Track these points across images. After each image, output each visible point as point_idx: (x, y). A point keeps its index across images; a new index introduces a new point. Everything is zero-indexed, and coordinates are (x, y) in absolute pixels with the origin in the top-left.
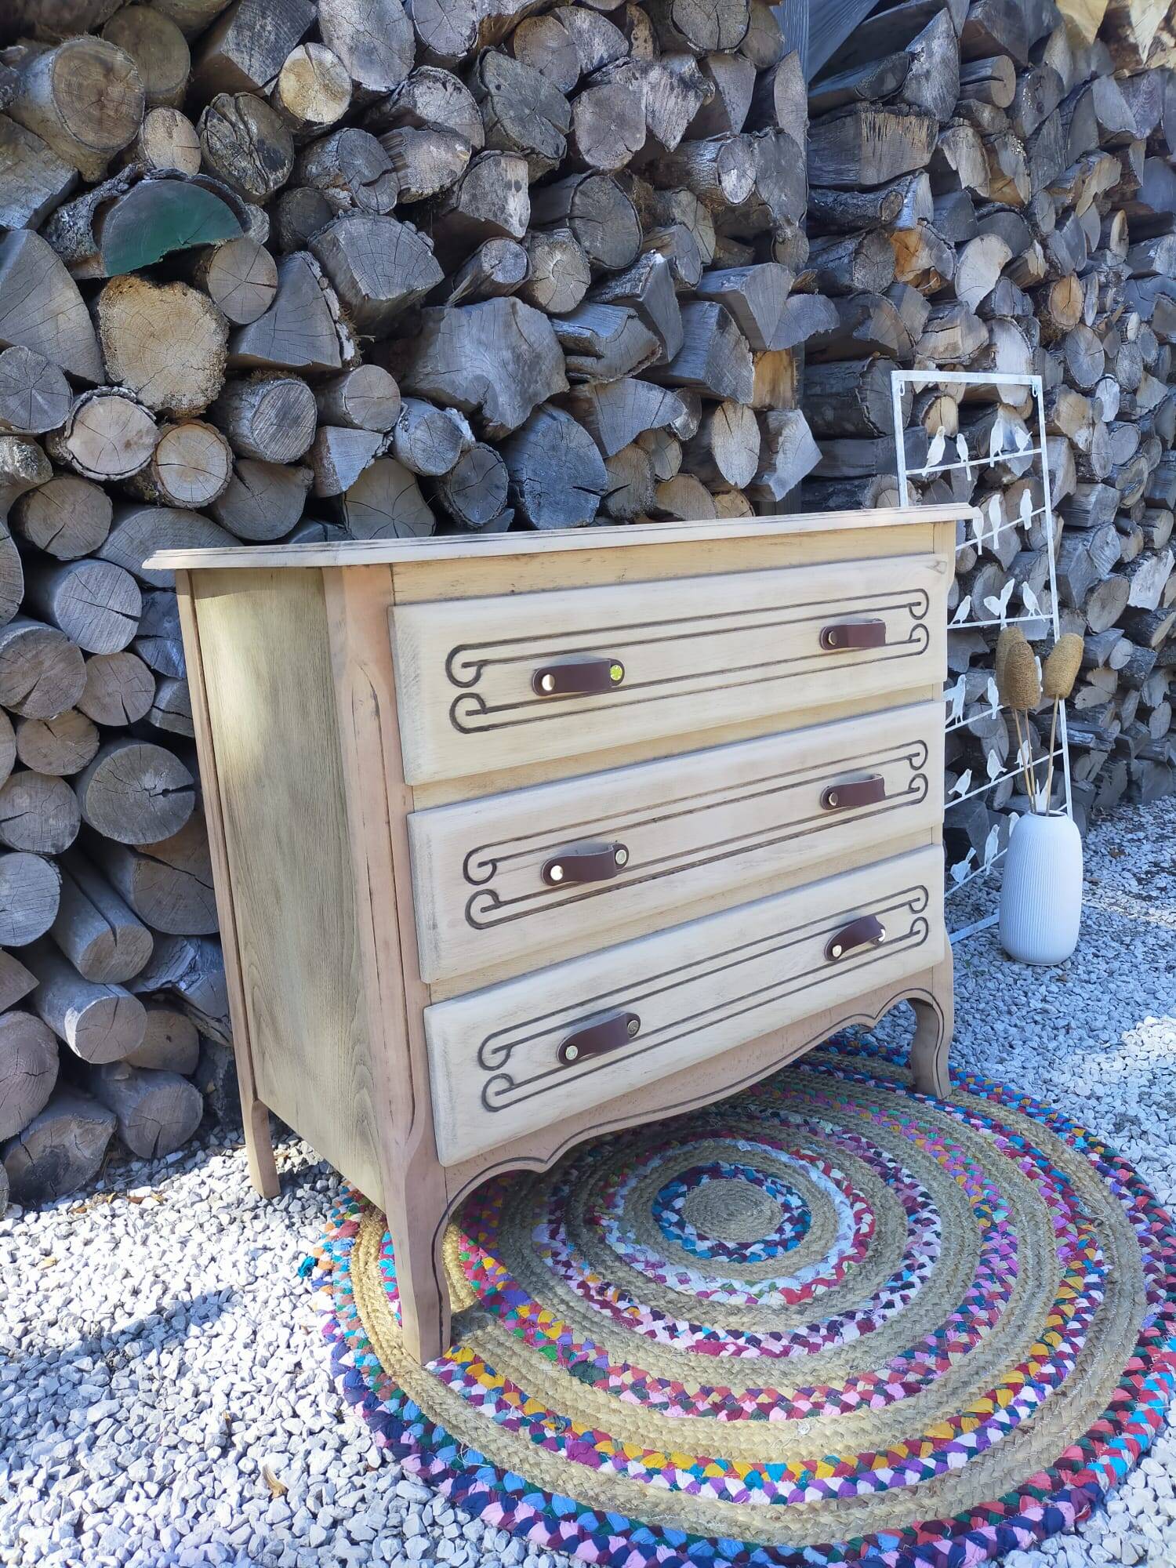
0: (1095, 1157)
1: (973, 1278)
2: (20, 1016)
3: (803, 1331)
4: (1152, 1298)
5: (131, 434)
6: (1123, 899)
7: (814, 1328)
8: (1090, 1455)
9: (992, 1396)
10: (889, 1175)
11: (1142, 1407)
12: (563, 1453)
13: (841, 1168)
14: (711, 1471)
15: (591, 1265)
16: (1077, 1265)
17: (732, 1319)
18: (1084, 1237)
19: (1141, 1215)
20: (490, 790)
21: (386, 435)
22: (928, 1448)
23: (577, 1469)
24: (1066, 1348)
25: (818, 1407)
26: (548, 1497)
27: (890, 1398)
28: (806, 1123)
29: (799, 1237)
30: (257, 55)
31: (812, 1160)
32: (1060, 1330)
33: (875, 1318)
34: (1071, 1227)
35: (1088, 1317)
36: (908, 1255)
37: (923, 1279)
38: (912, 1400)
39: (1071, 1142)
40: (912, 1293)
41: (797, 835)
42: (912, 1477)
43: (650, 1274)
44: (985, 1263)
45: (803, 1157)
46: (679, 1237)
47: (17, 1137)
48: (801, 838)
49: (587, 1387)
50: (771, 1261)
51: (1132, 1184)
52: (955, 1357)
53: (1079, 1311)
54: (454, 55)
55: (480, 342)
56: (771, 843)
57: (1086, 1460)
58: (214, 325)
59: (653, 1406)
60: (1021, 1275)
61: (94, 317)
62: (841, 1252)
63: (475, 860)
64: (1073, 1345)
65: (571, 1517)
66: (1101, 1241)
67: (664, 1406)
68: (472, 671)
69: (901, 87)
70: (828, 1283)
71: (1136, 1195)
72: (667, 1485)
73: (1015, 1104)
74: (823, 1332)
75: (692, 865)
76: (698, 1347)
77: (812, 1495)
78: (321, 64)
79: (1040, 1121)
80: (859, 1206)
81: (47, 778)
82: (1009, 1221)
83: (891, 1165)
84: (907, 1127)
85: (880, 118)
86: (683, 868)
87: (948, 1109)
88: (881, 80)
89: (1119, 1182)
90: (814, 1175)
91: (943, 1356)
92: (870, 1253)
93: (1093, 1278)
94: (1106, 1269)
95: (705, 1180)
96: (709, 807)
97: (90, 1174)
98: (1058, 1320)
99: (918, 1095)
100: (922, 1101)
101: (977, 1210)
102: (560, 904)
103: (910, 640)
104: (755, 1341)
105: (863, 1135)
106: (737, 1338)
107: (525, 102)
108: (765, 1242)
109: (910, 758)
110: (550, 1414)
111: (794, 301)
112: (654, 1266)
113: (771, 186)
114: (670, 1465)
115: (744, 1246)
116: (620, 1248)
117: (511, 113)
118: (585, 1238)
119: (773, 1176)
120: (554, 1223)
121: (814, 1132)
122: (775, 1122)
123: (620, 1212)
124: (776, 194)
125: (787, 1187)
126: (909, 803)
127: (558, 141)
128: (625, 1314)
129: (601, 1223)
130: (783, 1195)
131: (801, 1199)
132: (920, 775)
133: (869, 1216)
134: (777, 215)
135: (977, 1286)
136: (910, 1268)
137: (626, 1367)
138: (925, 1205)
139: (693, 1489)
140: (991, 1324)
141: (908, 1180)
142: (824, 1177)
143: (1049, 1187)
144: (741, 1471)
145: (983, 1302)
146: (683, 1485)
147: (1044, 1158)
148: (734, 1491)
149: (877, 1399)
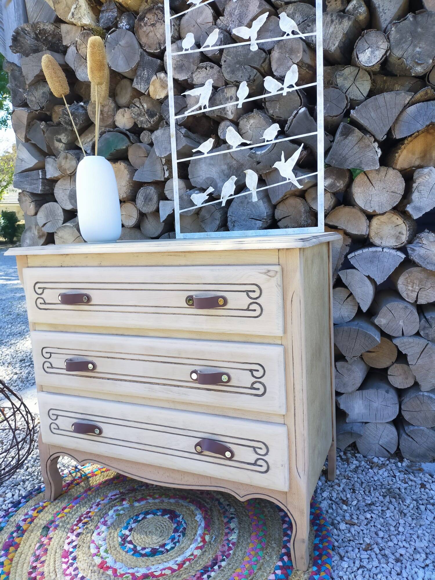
3: (80, 576)
10: (207, 569)
15: (100, 510)
29: (144, 555)
30: (142, 84)
31: (204, 541)
41: (178, 386)
43: (100, 524)
48: (180, 388)
54: (214, 54)
55: (210, 164)
56: (164, 385)
58: (127, 172)
63: (44, 351)
67: (35, 555)
68: (42, 290)
75: (125, 381)
78: (160, 79)
80: (177, 567)
86: (121, 380)
90: (193, 546)
95: (167, 516)
96: (132, 360)
103: (248, 309)
104: (72, 564)
105: (235, 550)
106: (72, 560)
107: (238, 62)
108: (135, 547)
109: (251, 371)
110: (24, 532)
111: (412, 109)
112: (105, 523)
113: (405, 47)
114: (5, 566)
115: (130, 542)
116: (111, 513)
117: (228, 70)
118: (115, 502)
119: (184, 535)
120: (121, 493)
121: (227, 534)
122: (226, 520)
123: (137, 504)
124: (410, 50)
125: (178, 542)
126: (251, 394)
127: (251, 74)
128: (75, 527)
129: (124, 503)
130: (172, 541)
131: (172, 548)
132: (260, 382)
133: (168, 572)
134: (409, 63)
137: (50, 539)
141: (205, 576)
142: (193, 549)
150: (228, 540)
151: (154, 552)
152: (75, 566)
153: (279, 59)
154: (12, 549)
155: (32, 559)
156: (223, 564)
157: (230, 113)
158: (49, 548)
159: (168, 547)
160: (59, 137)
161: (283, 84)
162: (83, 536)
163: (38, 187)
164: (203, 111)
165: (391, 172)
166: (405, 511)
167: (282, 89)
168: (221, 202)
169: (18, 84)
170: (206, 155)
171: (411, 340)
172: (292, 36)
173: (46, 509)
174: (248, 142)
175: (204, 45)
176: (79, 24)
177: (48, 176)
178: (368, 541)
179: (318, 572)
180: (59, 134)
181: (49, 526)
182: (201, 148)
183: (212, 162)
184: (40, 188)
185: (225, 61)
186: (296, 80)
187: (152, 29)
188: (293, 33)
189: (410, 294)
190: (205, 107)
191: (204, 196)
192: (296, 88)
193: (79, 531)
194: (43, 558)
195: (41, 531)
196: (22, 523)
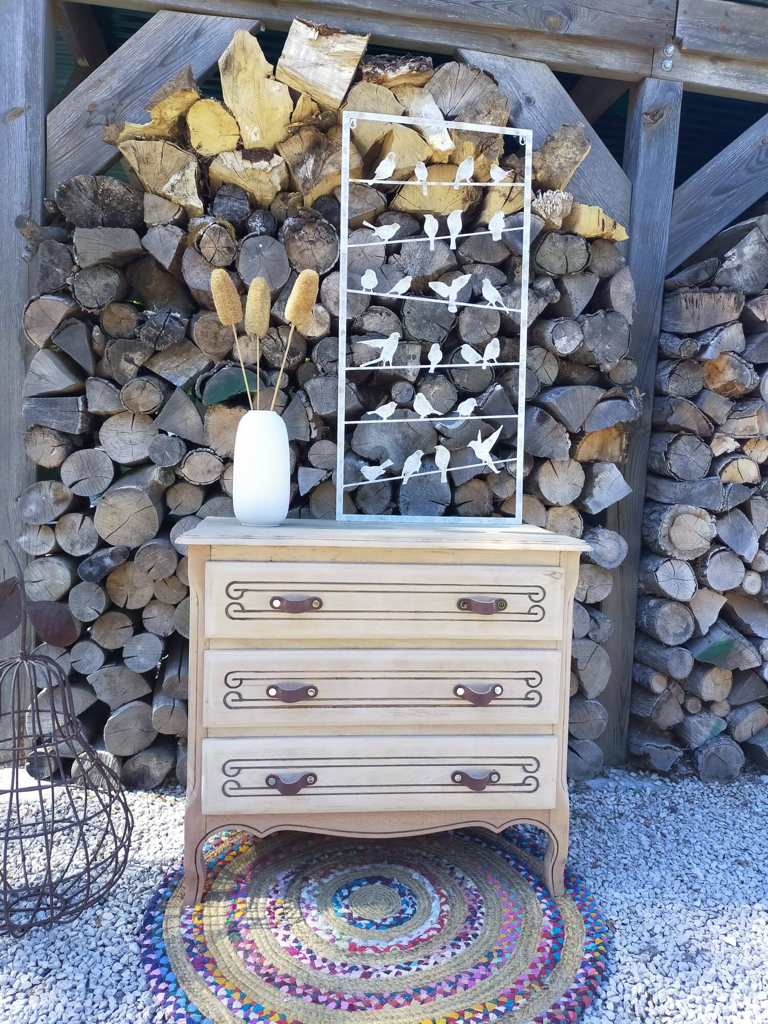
0: (588, 956)
1: (442, 980)
2: (141, 704)
3: (338, 964)
5: (211, 467)
7: (345, 965)
10: (471, 919)
13: (452, 906)
14: (236, 996)
15: (286, 897)
16: (504, 999)
17: (315, 945)
18: (528, 990)
19: (574, 995)
20: (249, 646)
21: (329, 472)
23: (190, 968)
25: (305, 994)
26: (170, 972)
27: (338, 1007)
28: (463, 878)
29: (391, 926)
31: (442, 896)
33: (375, 974)
34: (527, 983)
36: (429, 957)
37: (418, 969)
38: (347, 1013)
39: (588, 944)
40: (405, 973)
41: (435, 706)
43: (304, 910)
45: (439, 893)
47: (130, 757)
48: (436, 708)
49: (229, 941)
50: (364, 931)
52: (387, 1006)
53: (472, 1018)
55: (382, 430)
56: (416, 706)
59: (246, 962)
60: (469, 990)
61: (203, 420)
62: (400, 942)
63: (230, 677)
65: (169, 983)
66: (532, 996)
67: (250, 964)
68: (239, 593)
69: (713, 277)
70: (376, 950)
71: (586, 984)
72: (213, 991)
73: (584, 913)
74: (347, 968)
75: (360, 706)
76: (288, 949)
79: (587, 926)
80: (439, 926)
81: (166, 604)
82: (498, 966)
83: (479, 915)
84: (510, 901)
85: (696, 296)
86: (354, 706)
87: (544, 901)
88: (697, 274)
89: (584, 974)
90: (435, 904)
91: (382, 1004)
93: (502, 1009)
94: (515, 1008)
95: (378, 883)
97: (157, 783)
99: (539, 888)
100: (537, 892)
101: (490, 953)
102: (276, 707)
103: (529, 613)
104: (313, 958)
105: (483, 896)
106: (308, 953)
107: (424, 318)
108: (372, 921)
109: (527, 679)
110: (204, 944)
111: (604, 405)
112: (309, 908)
113: (597, 342)
114: (224, 985)
115: (360, 919)
116: (304, 895)
117: (414, 324)
118: (296, 884)
119: (414, 896)
120: (292, 873)
121: (461, 884)
122: (448, 872)
123: (325, 881)
124: (600, 346)
125: (415, 904)
126: (524, 706)
127: (441, 334)
128: (274, 921)
129: (310, 881)
130: (408, 905)
131: (415, 912)
132: (535, 691)
133: (435, 933)
134: (599, 357)
135: (440, 984)
136: (420, 962)
137: (252, 942)
138: (470, 939)
139: (222, 997)
140: (422, 1002)
141: (476, 925)
142: (438, 906)
143: (542, 960)
144: (246, 1001)
145: (431, 992)
146: (219, 994)
147: (561, 946)
148: (234, 1007)
149: (333, 1005)
150: (466, 889)
151: (399, 921)
152: (318, 957)
153: (470, 325)
154: (209, 966)
155: (251, 968)
156: (483, 910)
157: (411, 374)
158: (261, 951)
159: (409, 912)
160: (131, 355)
161: (482, 355)
162: (294, 926)
163: (75, 425)
164: (384, 367)
165: (573, 463)
166: (603, 828)
167: (481, 362)
168: (402, 480)
169: (56, 261)
170: (385, 421)
171: (583, 642)
172: (495, 307)
173: (205, 912)
174: (440, 414)
175: (392, 291)
176: (183, 203)
177: (92, 409)
178: (591, 860)
179: (576, 893)
180: (132, 350)
181: (235, 929)
182: (379, 411)
183: (384, 428)
184: (79, 426)
185: (409, 313)
186: (497, 355)
187: (309, 247)
188: (497, 304)
189: (580, 592)
190: (388, 364)
191: (380, 470)
192: (497, 364)
193: (284, 923)
194: (266, 963)
195: (227, 937)
196: (190, 936)
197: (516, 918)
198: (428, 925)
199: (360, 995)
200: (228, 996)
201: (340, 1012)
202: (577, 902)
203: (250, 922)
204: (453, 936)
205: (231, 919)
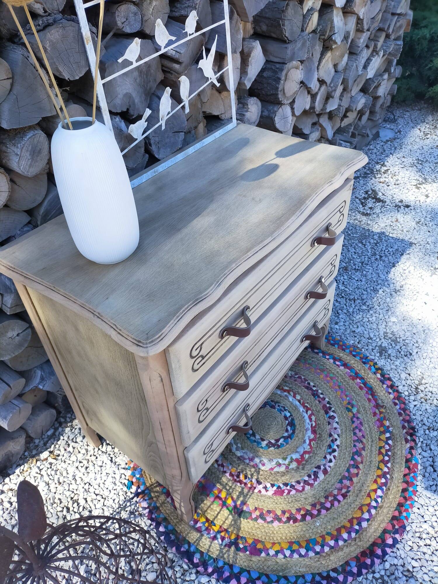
0: (379, 376)
1: (352, 442)
3: (306, 478)
4: (407, 441)
6: (359, 216)
7: (309, 476)
8: (400, 513)
9: (369, 495)
10: (315, 394)
11: (411, 489)
12: (248, 553)
13: (299, 394)
14: (295, 547)
15: (231, 464)
16: (382, 429)
17: (283, 478)
18: (382, 415)
19: (397, 401)
22: (355, 521)
23: (255, 558)
24: (386, 470)
25: (319, 511)
26: (249, 572)
29: (294, 432)
31: (288, 392)
32: (382, 461)
33: (327, 468)
35: (389, 453)
36: (331, 435)
37: (338, 446)
38: (345, 501)
39: (370, 369)
40: (336, 454)
42: (353, 535)
43: (252, 463)
44: (355, 434)
45: (285, 391)
46: (255, 441)
49: (245, 520)
50: (288, 446)
51: (392, 387)
52: (355, 480)
53: (387, 451)
57: (400, 515)
59: (268, 522)
60: (366, 437)
62: (309, 437)
63: (200, 404)
64: (388, 467)
65: (258, 579)
66: (387, 417)
67: (272, 522)
68: (199, 349)
70: (308, 453)
71: (394, 391)
72: (283, 557)
73: (348, 351)
74: (313, 477)
76: (275, 493)
77: (327, 549)
79: (358, 358)
80: (309, 412)
82: (358, 412)
83: (314, 389)
84: (316, 369)
87: (327, 357)
89: (388, 387)
90: (291, 399)
91: (351, 480)
92: (318, 436)
93: (388, 435)
94: (391, 429)
98: (381, 457)
99: (316, 351)
100: (317, 353)
101: (347, 408)
104: (293, 487)
106: (287, 486)
108: (283, 437)
110: (238, 537)
112: (252, 460)
114: (281, 548)
115: (277, 441)
116: (238, 454)
119: (277, 402)
128: (249, 485)
130: (283, 411)
131: (289, 412)
133: (314, 417)
135: (355, 446)
136: (333, 441)
137: (256, 509)
138: (330, 408)
139: (291, 556)
140: (362, 463)
141: (321, 396)
142: (294, 399)
143: (367, 393)
144: (304, 544)
145: (358, 453)
146: (287, 555)
147: (363, 378)
148: (303, 553)
149: (336, 503)
150: (291, 377)
151: (292, 424)
152: (294, 484)
154: (259, 546)
155: (276, 524)
156: (312, 384)
158: (266, 509)
159: (288, 414)
162: (260, 478)
170: (135, 65)
173: (210, 518)
181: (239, 511)
182: (127, 54)
191: (142, 124)
193: (254, 480)
194: (279, 513)
195: (242, 519)
196: (227, 540)
197: (332, 378)
198: (307, 417)
199: (339, 486)
200: (293, 552)
201: (342, 503)
202: (336, 346)
203: (241, 499)
204: (322, 412)
205: (230, 508)
